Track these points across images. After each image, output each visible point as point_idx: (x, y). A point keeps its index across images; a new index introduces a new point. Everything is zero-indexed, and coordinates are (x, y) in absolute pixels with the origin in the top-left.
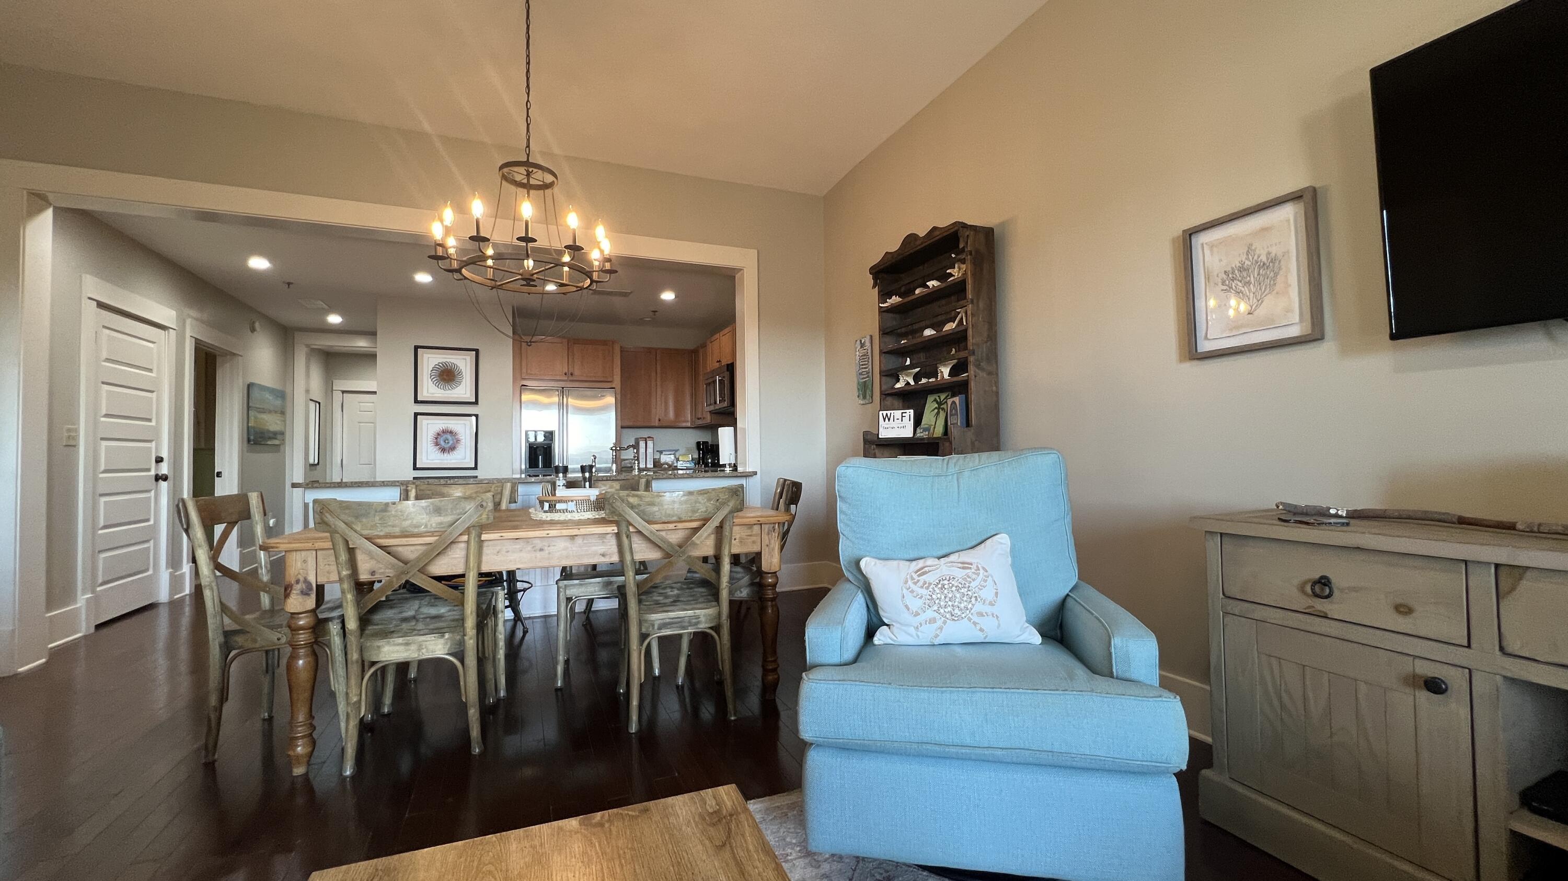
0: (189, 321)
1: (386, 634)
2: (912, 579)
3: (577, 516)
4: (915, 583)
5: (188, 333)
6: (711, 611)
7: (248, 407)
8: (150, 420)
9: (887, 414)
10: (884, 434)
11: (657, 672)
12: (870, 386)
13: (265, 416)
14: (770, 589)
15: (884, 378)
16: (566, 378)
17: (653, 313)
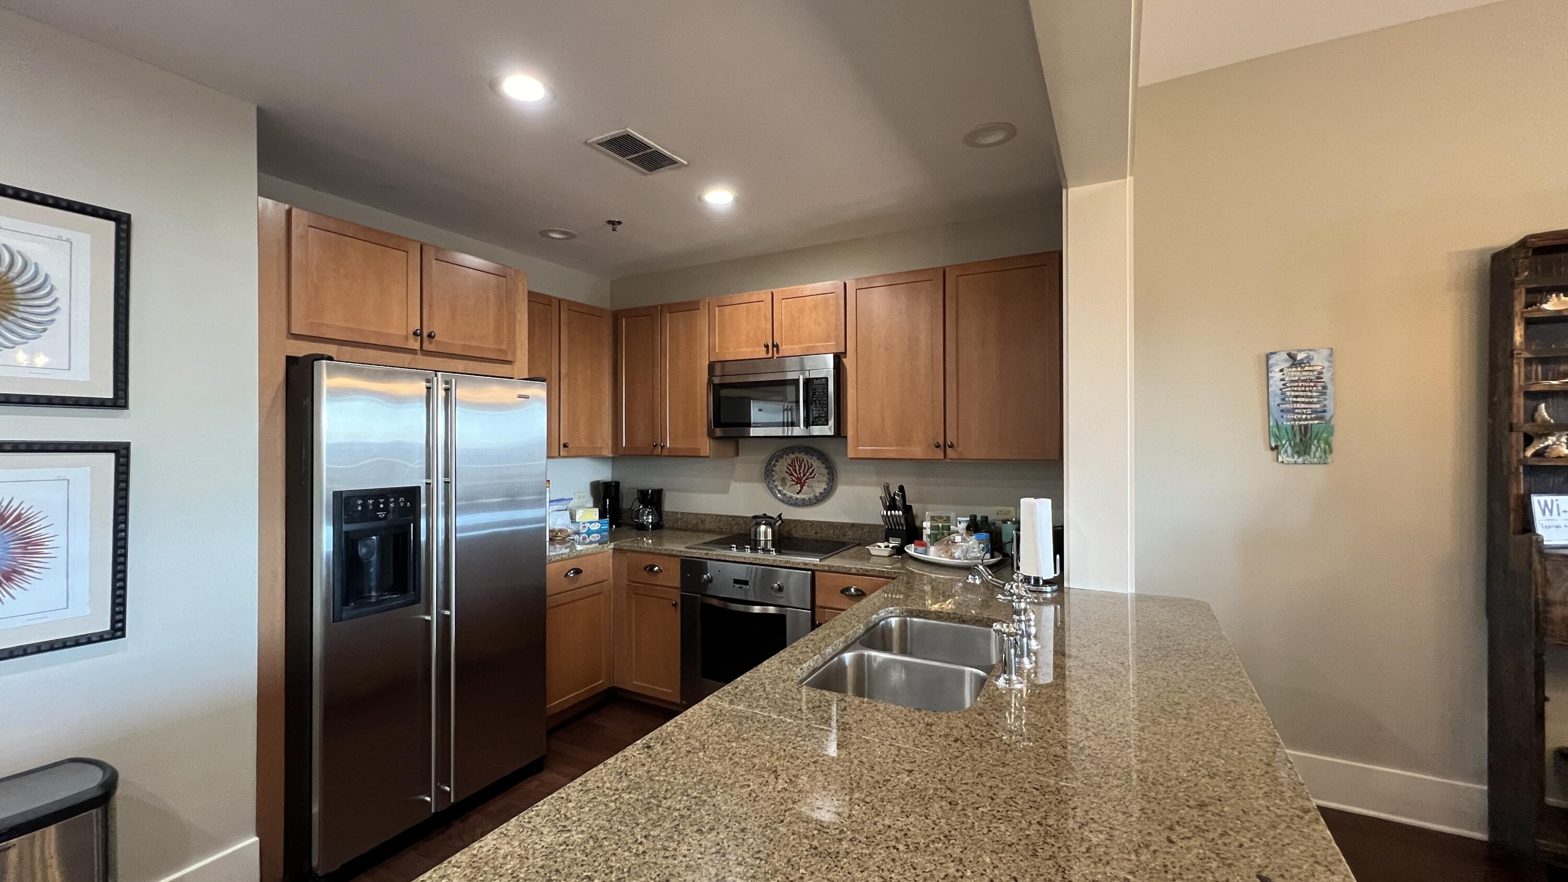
9: (1546, 503)
10: (1546, 537)
16: (416, 345)
17: (611, 227)
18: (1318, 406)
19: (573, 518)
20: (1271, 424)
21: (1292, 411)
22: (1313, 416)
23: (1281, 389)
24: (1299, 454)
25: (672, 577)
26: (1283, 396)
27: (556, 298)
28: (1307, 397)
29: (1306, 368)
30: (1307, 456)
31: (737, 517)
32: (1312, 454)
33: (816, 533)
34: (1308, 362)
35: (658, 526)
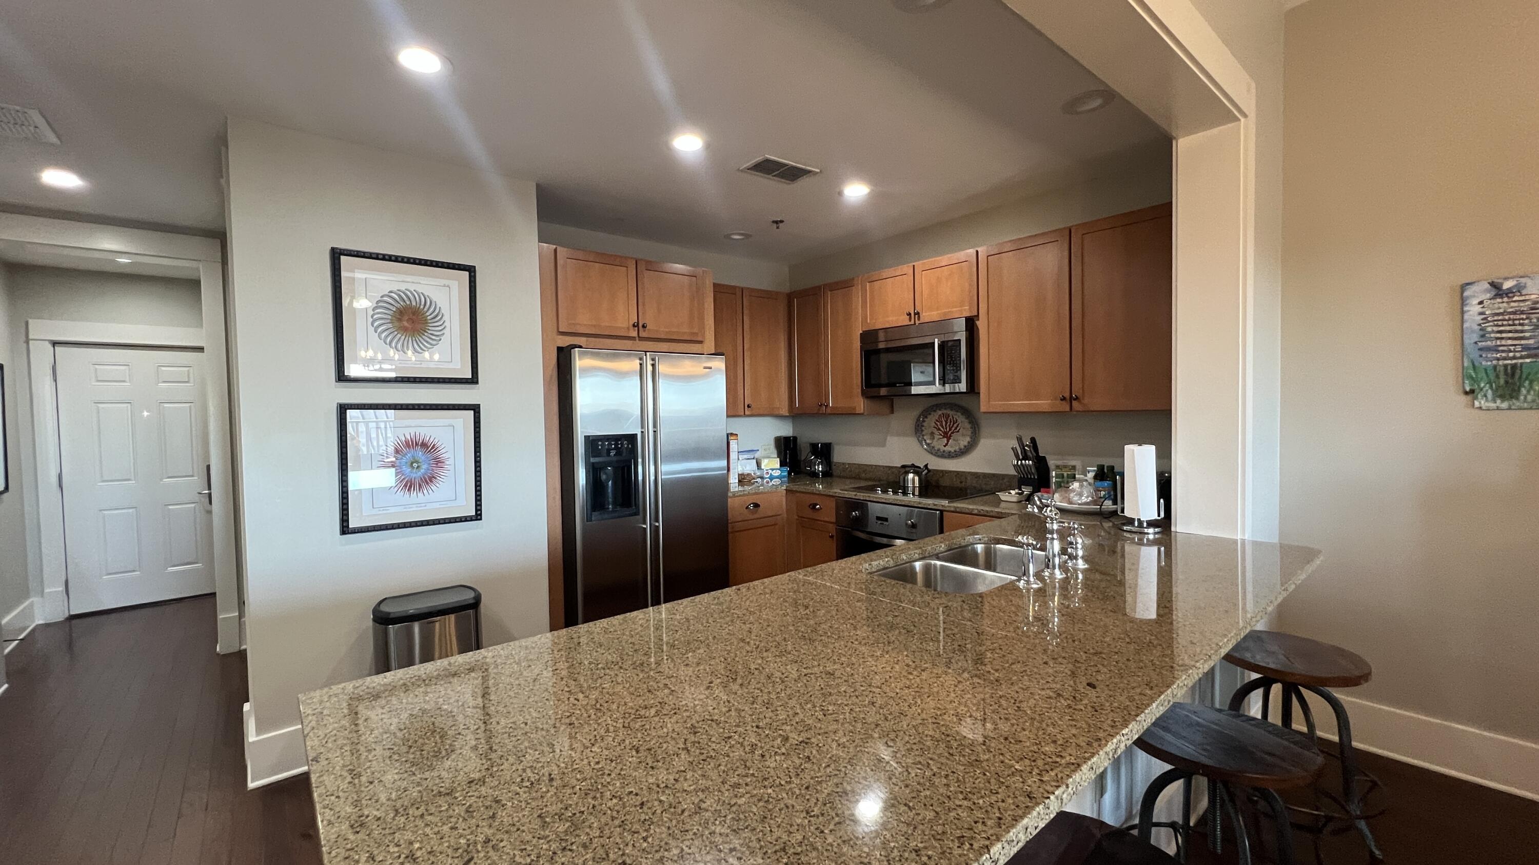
16: (635, 334)
17: (775, 225)
18: (1531, 342)
19: (759, 465)
20: (1466, 364)
21: (1495, 349)
22: (1523, 353)
23: (1480, 325)
24: (1503, 397)
25: (828, 514)
26: (1482, 333)
27: (739, 287)
28: (1517, 331)
29: (1516, 298)
30: (1514, 401)
31: (892, 467)
32: (1522, 398)
33: (961, 482)
34: (1519, 291)
35: (827, 474)
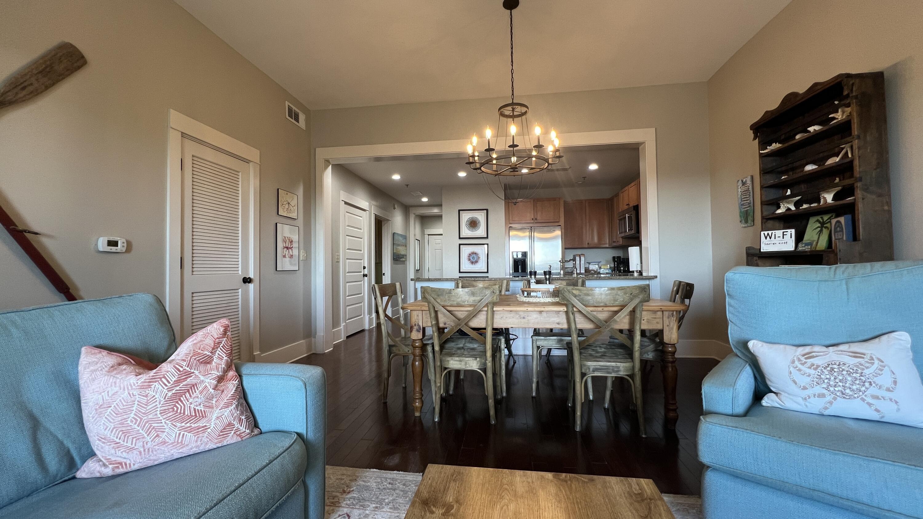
0: (373, 206)
1: (451, 355)
2: (799, 360)
3: (542, 300)
4: (803, 364)
5: (373, 212)
6: (628, 365)
7: (393, 244)
8: (361, 251)
9: (768, 234)
10: (765, 248)
11: (591, 397)
12: (752, 214)
13: (399, 247)
14: (670, 355)
15: (765, 207)
16: (533, 221)
17: (584, 179)
18: (749, 201)
21: (744, 205)
23: (741, 196)
24: (746, 223)
26: (741, 199)
32: (749, 222)
